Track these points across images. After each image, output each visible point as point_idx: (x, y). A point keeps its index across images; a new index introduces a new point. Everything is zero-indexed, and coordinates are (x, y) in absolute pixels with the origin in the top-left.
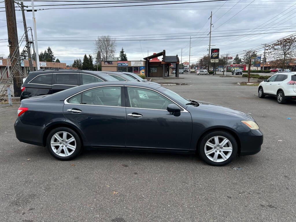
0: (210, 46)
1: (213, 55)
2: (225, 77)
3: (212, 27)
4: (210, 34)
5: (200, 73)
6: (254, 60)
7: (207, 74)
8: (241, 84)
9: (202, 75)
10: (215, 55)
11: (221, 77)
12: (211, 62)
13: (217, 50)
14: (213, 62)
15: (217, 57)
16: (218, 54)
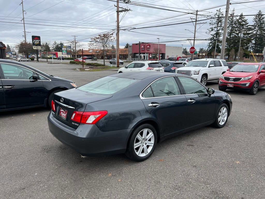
0: (25, 32)
1: (34, 42)
2: (53, 63)
3: (24, 13)
4: (24, 21)
5: (21, 59)
6: (66, 49)
7: (29, 61)
8: (80, 70)
9: (24, 61)
10: (37, 42)
11: (50, 63)
12: (34, 49)
13: (38, 38)
14: (36, 49)
15: (39, 44)
16: (40, 42)
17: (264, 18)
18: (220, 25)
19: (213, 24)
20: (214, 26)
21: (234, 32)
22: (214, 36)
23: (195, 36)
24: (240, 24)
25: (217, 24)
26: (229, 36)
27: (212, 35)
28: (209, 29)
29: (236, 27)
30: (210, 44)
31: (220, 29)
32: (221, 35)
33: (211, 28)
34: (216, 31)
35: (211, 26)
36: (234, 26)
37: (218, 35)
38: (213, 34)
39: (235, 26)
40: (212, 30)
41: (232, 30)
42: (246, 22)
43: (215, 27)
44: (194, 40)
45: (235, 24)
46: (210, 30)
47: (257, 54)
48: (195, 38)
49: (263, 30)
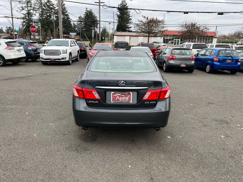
17: (64, 5)
18: (30, 5)
19: (23, 3)
20: (24, 5)
21: (45, 14)
22: (26, 15)
23: (12, 14)
24: (49, 7)
25: (26, 3)
26: (41, 17)
27: (23, 14)
28: (19, 8)
29: (45, 10)
30: (23, 23)
31: (31, 9)
32: (33, 16)
33: (21, 7)
34: (27, 11)
35: (21, 5)
36: (43, 9)
37: (30, 14)
38: (25, 13)
39: (45, 8)
40: (23, 9)
41: (42, 12)
42: (54, 6)
43: (25, 7)
44: (12, 18)
45: (44, 6)
46: (21, 9)
47: (65, 35)
48: (12, 15)
49: (65, 15)
